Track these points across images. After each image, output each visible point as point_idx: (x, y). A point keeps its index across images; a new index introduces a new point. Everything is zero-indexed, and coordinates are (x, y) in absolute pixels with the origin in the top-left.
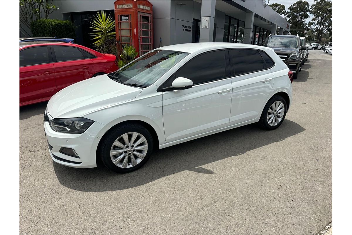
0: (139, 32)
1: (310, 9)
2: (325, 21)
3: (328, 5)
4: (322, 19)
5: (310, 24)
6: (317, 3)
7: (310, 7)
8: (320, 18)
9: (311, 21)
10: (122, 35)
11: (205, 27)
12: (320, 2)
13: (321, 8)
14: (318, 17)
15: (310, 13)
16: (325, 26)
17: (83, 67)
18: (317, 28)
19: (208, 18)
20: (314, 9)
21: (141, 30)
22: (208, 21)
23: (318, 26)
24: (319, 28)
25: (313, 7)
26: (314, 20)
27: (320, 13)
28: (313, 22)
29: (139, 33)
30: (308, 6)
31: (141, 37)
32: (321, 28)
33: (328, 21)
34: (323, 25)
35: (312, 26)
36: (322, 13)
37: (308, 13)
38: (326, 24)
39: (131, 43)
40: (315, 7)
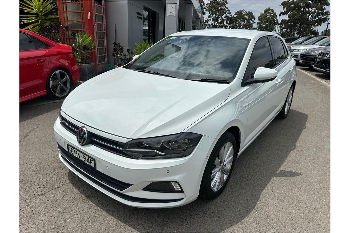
0: (93, 16)
1: (206, 7)
2: (218, 18)
3: (219, 4)
4: (215, 17)
5: (207, 21)
6: (211, 2)
7: (205, 5)
8: (214, 16)
9: (207, 18)
10: (68, 19)
11: (171, 15)
12: (213, 1)
13: (214, 7)
14: (212, 14)
15: (206, 10)
16: (219, 22)
17: (38, 60)
18: (212, 24)
19: (174, 5)
20: (209, 7)
21: (95, 14)
22: (175, 8)
23: (213, 22)
24: (214, 24)
25: (208, 5)
26: (209, 17)
27: (214, 11)
28: (209, 18)
29: (94, 18)
30: (204, 4)
31: (96, 23)
32: (215, 24)
33: (220, 19)
34: (217, 22)
35: (209, 23)
36: (215, 11)
37: (205, 10)
38: (219, 21)
39: (84, 30)
40: (210, 5)
